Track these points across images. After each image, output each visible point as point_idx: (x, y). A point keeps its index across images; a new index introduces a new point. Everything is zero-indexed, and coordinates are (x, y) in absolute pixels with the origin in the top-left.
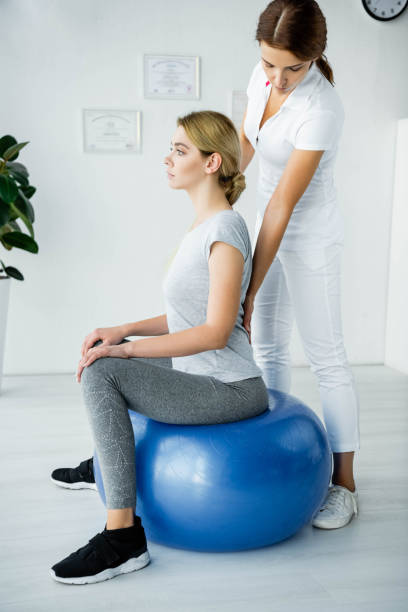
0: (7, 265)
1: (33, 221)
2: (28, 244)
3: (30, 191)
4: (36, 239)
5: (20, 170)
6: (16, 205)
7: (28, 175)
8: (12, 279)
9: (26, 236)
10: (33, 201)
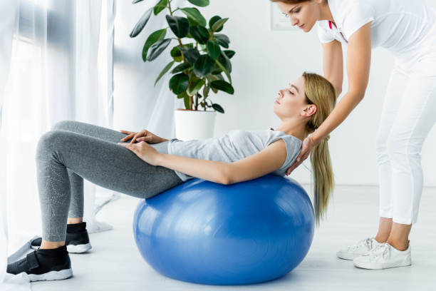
0: (214, 103)
1: (230, 71)
2: (228, 88)
3: (231, 54)
4: (233, 85)
5: (224, 39)
6: (220, 61)
7: (229, 42)
8: (217, 112)
9: (226, 83)
10: (232, 60)
